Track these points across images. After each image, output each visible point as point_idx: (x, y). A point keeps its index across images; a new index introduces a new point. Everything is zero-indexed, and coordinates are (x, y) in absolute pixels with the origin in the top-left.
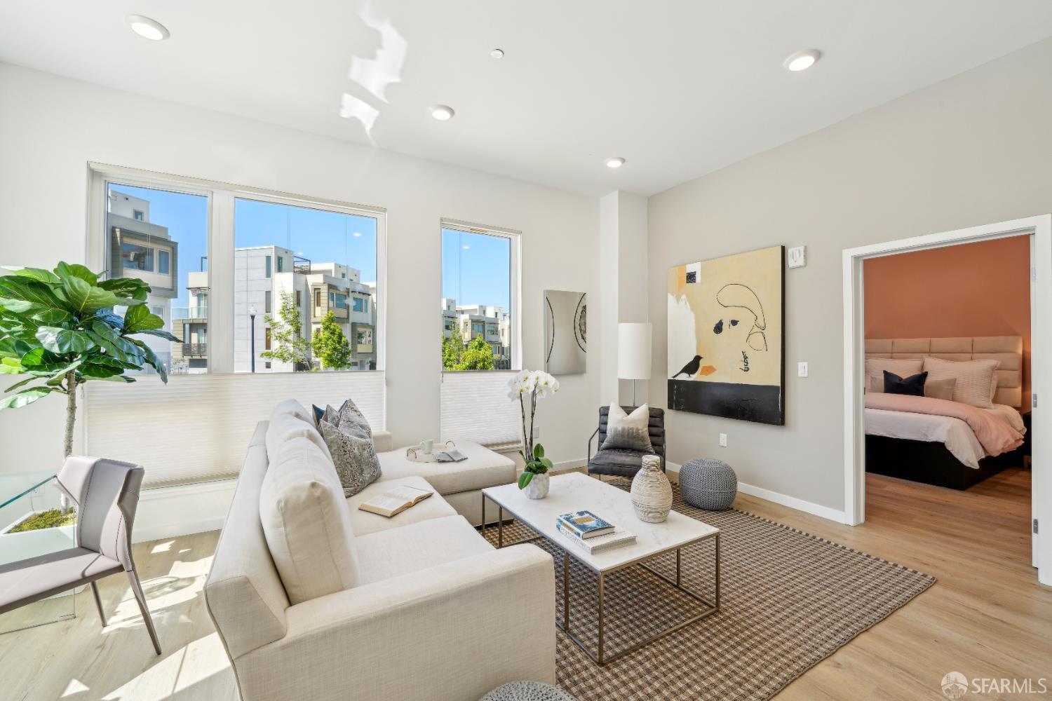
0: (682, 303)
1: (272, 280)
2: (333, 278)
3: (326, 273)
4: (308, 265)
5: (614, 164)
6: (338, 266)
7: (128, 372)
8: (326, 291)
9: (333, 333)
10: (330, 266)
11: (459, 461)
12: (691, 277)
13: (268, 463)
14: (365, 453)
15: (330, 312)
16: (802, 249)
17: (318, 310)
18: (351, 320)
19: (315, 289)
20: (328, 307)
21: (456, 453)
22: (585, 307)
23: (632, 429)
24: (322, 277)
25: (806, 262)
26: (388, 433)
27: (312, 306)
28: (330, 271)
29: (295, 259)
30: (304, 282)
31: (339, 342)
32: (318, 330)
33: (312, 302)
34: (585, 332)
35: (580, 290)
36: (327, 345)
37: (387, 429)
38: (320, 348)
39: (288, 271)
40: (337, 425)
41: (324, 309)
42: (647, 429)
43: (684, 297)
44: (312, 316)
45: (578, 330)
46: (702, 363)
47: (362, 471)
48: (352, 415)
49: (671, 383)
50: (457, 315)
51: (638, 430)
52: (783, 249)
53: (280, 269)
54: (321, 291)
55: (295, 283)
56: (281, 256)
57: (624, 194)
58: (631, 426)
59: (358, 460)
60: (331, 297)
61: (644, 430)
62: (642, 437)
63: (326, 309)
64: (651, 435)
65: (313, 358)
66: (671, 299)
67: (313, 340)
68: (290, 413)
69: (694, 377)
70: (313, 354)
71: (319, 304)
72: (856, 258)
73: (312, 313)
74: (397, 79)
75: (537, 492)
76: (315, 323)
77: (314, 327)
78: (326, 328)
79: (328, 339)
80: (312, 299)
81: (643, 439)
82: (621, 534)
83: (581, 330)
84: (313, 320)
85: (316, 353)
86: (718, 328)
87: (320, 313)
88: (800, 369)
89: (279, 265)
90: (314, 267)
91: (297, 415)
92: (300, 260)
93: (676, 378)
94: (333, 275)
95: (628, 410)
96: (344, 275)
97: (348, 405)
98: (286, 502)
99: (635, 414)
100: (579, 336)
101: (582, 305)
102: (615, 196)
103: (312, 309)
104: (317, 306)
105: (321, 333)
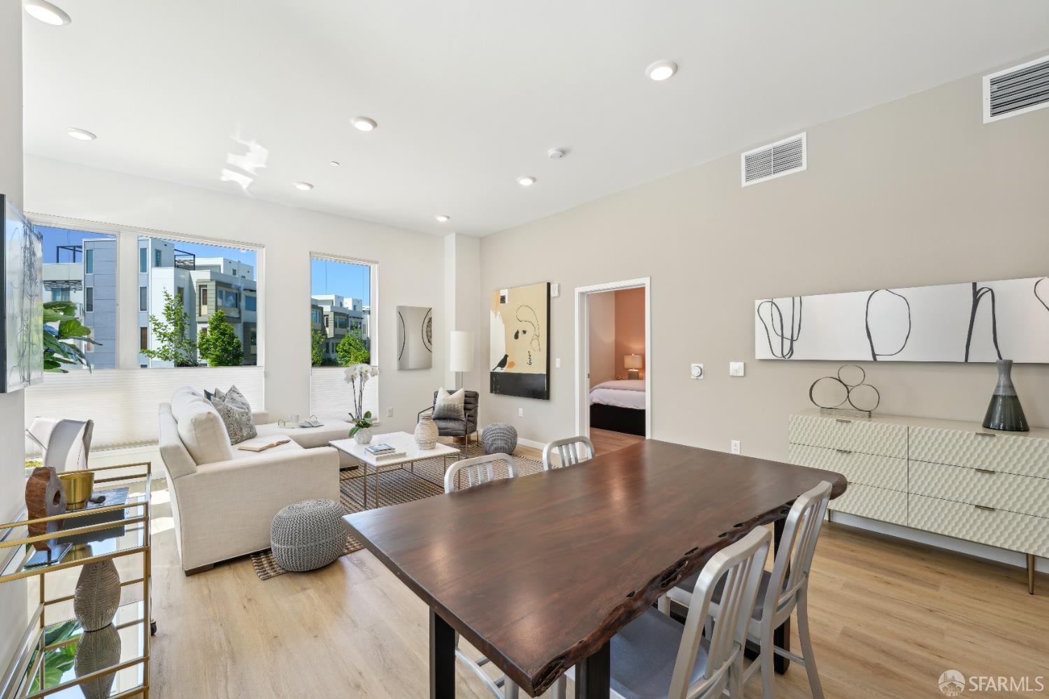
0: (498, 317)
1: (148, 275)
2: (223, 274)
3: (213, 269)
4: (192, 259)
5: (442, 219)
6: (228, 262)
7: (63, 366)
8: (214, 288)
9: (223, 334)
10: (219, 261)
11: (317, 427)
12: (503, 299)
13: (177, 423)
14: (244, 419)
15: (220, 311)
16: (557, 285)
17: (204, 309)
18: (243, 320)
19: (200, 286)
20: (216, 305)
21: (316, 422)
22: (431, 319)
23: (451, 405)
24: (209, 274)
25: (559, 294)
26: (266, 412)
27: (197, 303)
28: (219, 267)
29: (176, 253)
30: (187, 279)
31: (229, 344)
32: (204, 330)
33: (197, 300)
34: (431, 337)
35: (427, 306)
36: (215, 347)
37: (265, 409)
38: (207, 349)
39: (167, 265)
40: (224, 401)
41: (210, 307)
42: (463, 405)
43: (499, 313)
44: (197, 315)
45: (425, 336)
46: (509, 360)
47: (241, 429)
48: (235, 395)
49: (493, 375)
50: (363, 316)
51: (455, 405)
52: (549, 285)
53: (158, 263)
54: (208, 288)
55: (176, 278)
56: (159, 248)
57: (460, 235)
58: (450, 403)
59: (239, 423)
60: (219, 294)
61: (461, 406)
62: (458, 410)
63: (214, 307)
64: (465, 409)
65: (198, 359)
66: (492, 314)
67: (198, 340)
68: (189, 393)
69: (505, 370)
70: (198, 355)
71: (205, 303)
72: (582, 294)
73: (197, 311)
74: (264, 166)
75: (362, 440)
76: (199, 323)
77: (199, 327)
78: (214, 328)
79: (217, 340)
80: (197, 296)
81: (457, 411)
82: (398, 451)
83: (428, 336)
84: (198, 319)
85: (201, 354)
86: (516, 336)
87: (207, 311)
88: (557, 363)
89: (157, 258)
90: (199, 262)
91: (194, 394)
92: (181, 253)
93: (495, 371)
94: (222, 272)
95: (451, 392)
96: (234, 272)
97: (233, 390)
98: (196, 419)
99: (454, 395)
100: (426, 341)
101: (428, 317)
102: (453, 235)
103: (197, 308)
104: (203, 304)
105: (208, 333)
